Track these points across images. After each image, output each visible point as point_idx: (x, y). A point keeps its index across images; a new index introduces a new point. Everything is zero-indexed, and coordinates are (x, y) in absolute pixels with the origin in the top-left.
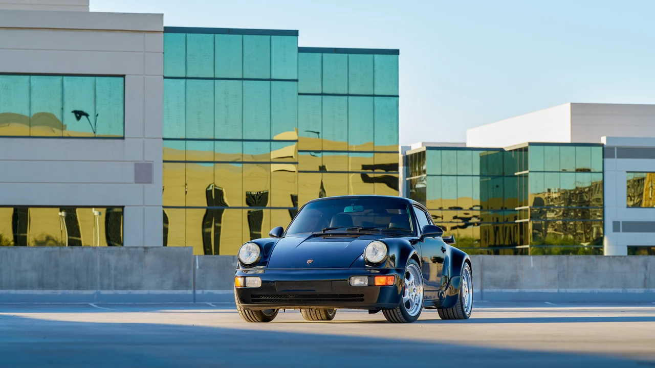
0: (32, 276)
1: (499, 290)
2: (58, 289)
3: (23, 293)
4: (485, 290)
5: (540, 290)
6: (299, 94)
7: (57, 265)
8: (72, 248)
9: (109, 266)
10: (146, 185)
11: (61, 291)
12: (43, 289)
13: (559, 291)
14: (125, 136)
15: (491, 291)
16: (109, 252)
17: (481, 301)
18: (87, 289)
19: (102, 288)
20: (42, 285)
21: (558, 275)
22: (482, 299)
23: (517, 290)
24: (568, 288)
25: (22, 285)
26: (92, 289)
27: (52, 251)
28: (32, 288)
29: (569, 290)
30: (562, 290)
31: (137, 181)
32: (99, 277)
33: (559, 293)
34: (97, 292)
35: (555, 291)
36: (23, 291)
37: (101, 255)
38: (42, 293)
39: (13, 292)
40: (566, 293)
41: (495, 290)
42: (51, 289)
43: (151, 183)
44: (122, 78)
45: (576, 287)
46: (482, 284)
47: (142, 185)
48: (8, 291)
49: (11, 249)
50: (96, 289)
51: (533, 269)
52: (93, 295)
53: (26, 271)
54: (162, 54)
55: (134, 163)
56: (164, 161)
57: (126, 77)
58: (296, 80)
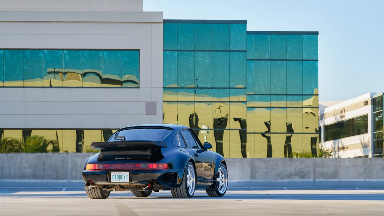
0: (28, 171)
1: (326, 180)
2: (45, 179)
3: (23, 181)
4: (317, 180)
5: (353, 180)
6: (247, 60)
7: (44, 165)
8: (54, 154)
9: (76, 165)
11: (47, 180)
12: (36, 179)
13: (365, 180)
14: (140, 87)
15: (320, 180)
16: (76, 156)
17: (314, 187)
18: (63, 179)
19: (72, 179)
20: (35, 176)
21: (365, 170)
22: (314, 186)
23: (337, 180)
24: (371, 178)
25: (22, 177)
26: (66, 179)
27: (41, 156)
28: (29, 178)
29: (371, 180)
30: (367, 180)
31: (147, 113)
32: (70, 171)
33: (365, 182)
34: (69, 181)
35: (362, 180)
36: (23, 180)
37: (72, 158)
38: (35, 182)
39: (17, 181)
40: (370, 182)
41: (323, 180)
42: (40, 179)
43: (155, 114)
45: (376, 178)
46: (314, 176)
48: (14, 180)
49: (16, 154)
50: (68, 179)
51: (348, 166)
52: (67, 183)
53: (25, 168)
54: (162, 36)
55: (145, 102)
56: (164, 101)
57: (140, 50)
58: (245, 51)
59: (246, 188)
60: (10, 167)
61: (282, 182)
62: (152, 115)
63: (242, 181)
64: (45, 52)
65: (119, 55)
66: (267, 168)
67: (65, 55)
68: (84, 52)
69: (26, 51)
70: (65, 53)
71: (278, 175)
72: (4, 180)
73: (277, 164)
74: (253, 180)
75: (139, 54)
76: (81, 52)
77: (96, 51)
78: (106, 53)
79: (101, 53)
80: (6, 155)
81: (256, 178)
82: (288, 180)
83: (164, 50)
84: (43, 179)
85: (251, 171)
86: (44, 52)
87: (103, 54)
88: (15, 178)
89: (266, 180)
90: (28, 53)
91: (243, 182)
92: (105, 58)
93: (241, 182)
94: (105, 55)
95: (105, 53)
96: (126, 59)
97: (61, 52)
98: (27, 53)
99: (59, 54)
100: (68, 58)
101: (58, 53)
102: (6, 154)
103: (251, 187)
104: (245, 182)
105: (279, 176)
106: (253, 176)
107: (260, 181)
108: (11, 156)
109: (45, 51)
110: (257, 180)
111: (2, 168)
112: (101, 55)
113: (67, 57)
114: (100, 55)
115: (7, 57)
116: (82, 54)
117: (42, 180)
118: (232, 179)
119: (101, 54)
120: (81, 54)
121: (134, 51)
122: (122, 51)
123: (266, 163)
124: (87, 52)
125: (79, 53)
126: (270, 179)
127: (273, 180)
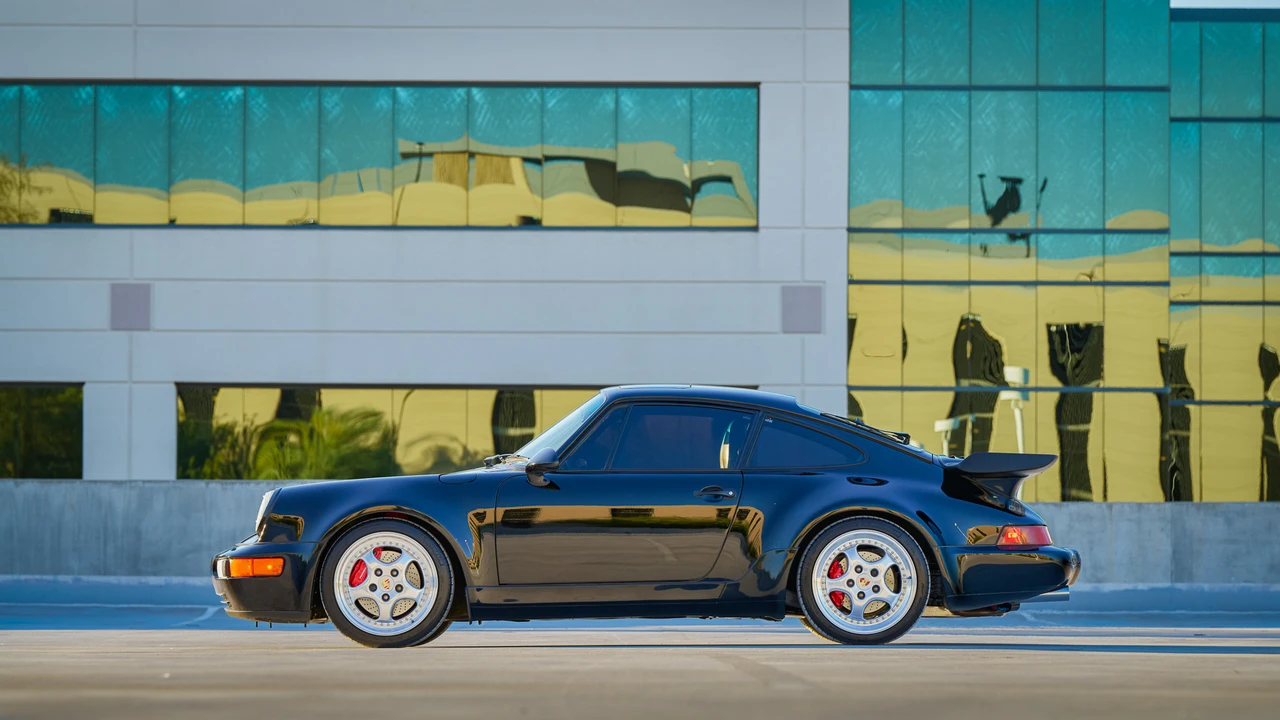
6: (1173, 120)
14: (760, 225)
31: (788, 328)
43: (819, 332)
44: (755, 91)
47: (798, 337)
54: (846, 34)
55: (781, 285)
56: (851, 282)
57: (762, 87)
58: (1165, 89)
59: (1156, 612)
62: (807, 336)
63: (1141, 586)
64: (402, 92)
65: (679, 103)
66: (1233, 542)
67: (475, 104)
68: (548, 94)
69: (327, 91)
70: (477, 97)
71: (1272, 567)
74: (1179, 586)
75: (756, 101)
76: (534, 93)
77: (594, 91)
78: (631, 95)
79: (613, 96)
81: (1191, 578)
83: (852, 87)
85: (1174, 552)
86: (395, 96)
87: (617, 101)
89: (1230, 585)
90: (335, 98)
91: (1142, 591)
92: (630, 116)
93: (1135, 591)
94: (630, 104)
95: (627, 98)
96: (707, 119)
97: (459, 95)
98: (332, 100)
99: (453, 101)
100: (485, 117)
101: (450, 99)
103: (1175, 609)
104: (1153, 590)
106: (1180, 570)
107: (1206, 587)
109: (398, 89)
110: (1196, 585)
112: (612, 106)
113: (483, 112)
114: (607, 103)
115: (256, 111)
116: (539, 102)
118: (1100, 581)
119: (609, 99)
120: (535, 101)
121: (737, 90)
122: (693, 90)
123: (1229, 522)
124: (560, 93)
125: (528, 96)
126: (1245, 582)
127: (1256, 586)
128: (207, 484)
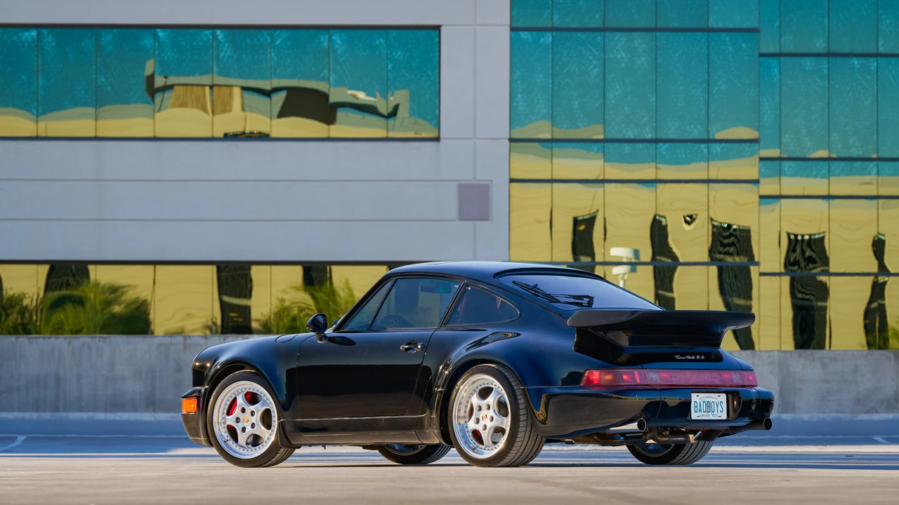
0: (134, 388)
6: (762, 55)
8: (205, 338)
10: (478, 223)
12: (154, 411)
14: (441, 136)
20: (152, 404)
25: (117, 404)
27: (171, 343)
28: (135, 409)
31: (463, 217)
36: (119, 414)
38: (152, 419)
39: (100, 416)
42: (167, 410)
43: (487, 220)
44: (437, 32)
47: (471, 223)
48: (91, 414)
49: (97, 339)
53: (123, 379)
55: (457, 183)
56: (512, 181)
57: (442, 29)
58: (755, 30)
60: (79, 378)
61: (872, 422)
64: (161, 33)
65: (378, 42)
66: (827, 381)
67: (218, 42)
68: (275, 35)
69: (103, 32)
70: (220, 37)
71: (858, 401)
72: (64, 414)
73: (856, 369)
74: (786, 417)
75: (437, 40)
76: (265, 35)
77: (311, 32)
78: (340, 36)
79: (327, 36)
80: (70, 343)
81: (794, 411)
82: (890, 416)
83: (513, 29)
84: (174, 412)
85: (782, 390)
86: (155, 36)
87: (330, 40)
88: (95, 408)
89: (825, 415)
90: (109, 37)
92: (339, 52)
94: (339, 42)
95: (337, 37)
96: (399, 54)
97: (206, 35)
98: (107, 37)
99: (202, 40)
100: (226, 52)
101: (199, 38)
102: (68, 340)
103: (782, 435)
105: (862, 403)
107: (806, 417)
108: (83, 344)
109: (158, 30)
110: (798, 416)
111: (57, 378)
112: (326, 44)
113: (225, 49)
114: (322, 43)
115: (46, 48)
116: (269, 41)
117: (172, 414)
119: (324, 38)
120: (265, 40)
121: (424, 32)
122: (389, 31)
124: (285, 34)
125: (260, 36)
126: (837, 412)
127: (846, 416)
128: (17, 339)
